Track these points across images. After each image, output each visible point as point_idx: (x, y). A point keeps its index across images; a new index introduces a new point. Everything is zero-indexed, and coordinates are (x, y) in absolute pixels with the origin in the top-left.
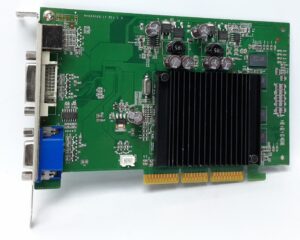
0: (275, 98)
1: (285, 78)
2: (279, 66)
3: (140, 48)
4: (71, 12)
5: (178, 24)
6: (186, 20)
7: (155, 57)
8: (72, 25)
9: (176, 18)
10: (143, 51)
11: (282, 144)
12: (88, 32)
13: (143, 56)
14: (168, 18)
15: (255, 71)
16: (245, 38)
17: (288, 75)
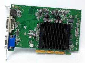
0: (75, 32)
1: (79, 26)
2: (77, 22)
3: (37, 16)
4: (19, 6)
5: (48, 10)
6: (50, 8)
7: (41, 18)
8: (19, 9)
9: (47, 8)
10: (37, 17)
11: (77, 45)
12: (23, 11)
13: (37, 18)
14: (45, 8)
15: (70, 24)
16: (67, 14)
17: (80, 25)
